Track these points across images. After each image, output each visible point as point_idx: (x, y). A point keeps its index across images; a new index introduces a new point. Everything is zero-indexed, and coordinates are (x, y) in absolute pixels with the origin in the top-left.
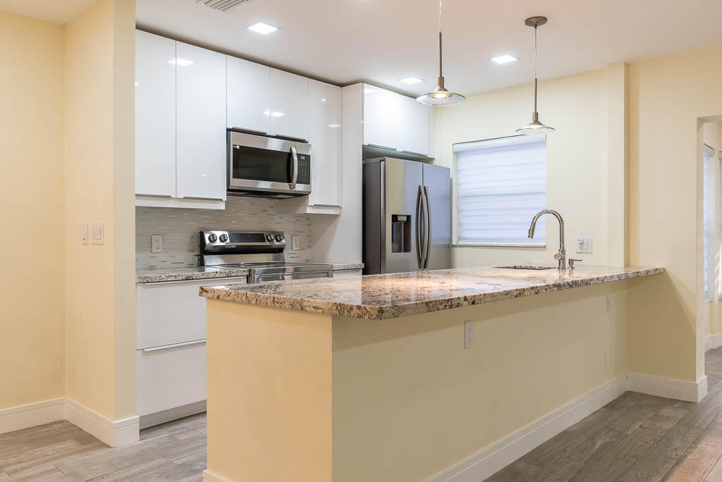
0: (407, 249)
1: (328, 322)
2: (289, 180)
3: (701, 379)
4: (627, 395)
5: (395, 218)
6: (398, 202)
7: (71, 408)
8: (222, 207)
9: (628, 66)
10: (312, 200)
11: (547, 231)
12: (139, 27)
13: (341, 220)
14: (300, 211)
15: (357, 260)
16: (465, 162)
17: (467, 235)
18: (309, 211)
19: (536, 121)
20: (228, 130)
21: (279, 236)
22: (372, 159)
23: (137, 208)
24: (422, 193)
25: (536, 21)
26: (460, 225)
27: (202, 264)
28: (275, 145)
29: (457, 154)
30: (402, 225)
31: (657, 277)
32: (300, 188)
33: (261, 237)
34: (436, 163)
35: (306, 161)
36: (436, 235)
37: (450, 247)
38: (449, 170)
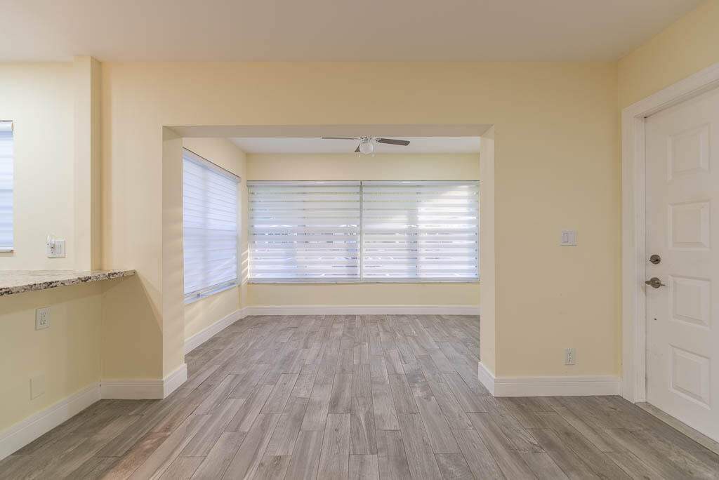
3: (174, 372)
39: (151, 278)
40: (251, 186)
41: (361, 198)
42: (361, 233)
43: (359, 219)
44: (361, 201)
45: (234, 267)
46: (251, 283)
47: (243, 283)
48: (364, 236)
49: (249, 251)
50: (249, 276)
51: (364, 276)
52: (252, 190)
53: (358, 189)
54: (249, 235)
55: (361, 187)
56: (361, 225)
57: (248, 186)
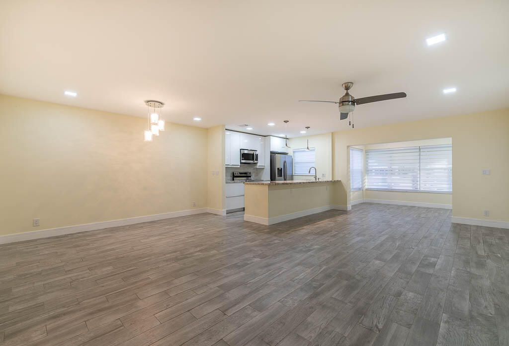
0: (281, 176)
1: (267, 186)
2: (253, 160)
3: (349, 206)
4: (332, 210)
5: (278, 169)
6: (279, 165)
7: (209, 210)
8: (239, 167)
9: (332, 133)
10: (258, 165)
11: (313, 172)
12: (226, 130)
13: (265, 170)
14: (255, 167)
15: (270, 179)
16: (296, 154)
17: (296, 173)
18: (258, 167)
19: (308, 149)
20: (241, 149)
21: (250, 173)
22: (273, 154)
23: (226, 168)
24: (285, 162)
25: (308, 128)
26: (295, 170)
27: (233, 180)
28: (252, 152)
29: (294, 152)
30: (280, 171)
31: (339, 182)
32: (255, 162)
33: (246, 173)
34: (289, 155)
35: (257, 155)
36: (288, 173)
37: (292, 176)
38: (292, 156)
39: (344, 181)
40: (367, 152)
41: (420, 158)
42: (420, 170)
43: (418, 164)
44: (420, 155)
45: (361, 183)
46: (367, 190)
47: (364, 190)
49: (366, 177)
50: (366, 187)
52: (367, 154)
53: (418, 150)
54: (367, 171)
55: (420, 149)
56: (420, 166)
57: (366, 152)
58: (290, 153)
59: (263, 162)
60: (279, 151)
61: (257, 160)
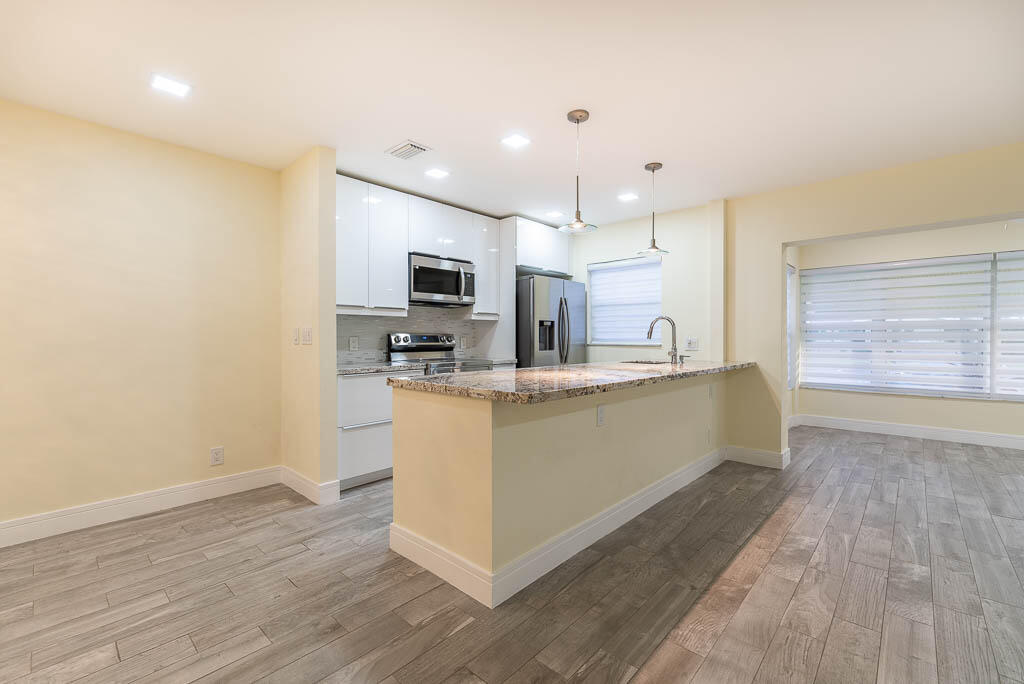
0: (551, 348)
1: (489, 405)
2: (458, 293)
3: (786, 450)
4: (727, 464)
5: (541, 323)
6: (544, 310)
7: (287, 474)
8: (405, 314)
9: (726, 202)
10: (476, 309)
11: (662, 332)
13: (498, 327)
14: (467, 317)
15: (512, 357)
16: (596, 278)
17: (598, 336)
18: (474, 317)
19: (654, 246)
20: (410, 254)
21: (449, 337)
22: (524, 277)
24: (563, 303)
25: (653, 167)
26: (593, 328)
27: (389, 359)
28: (446, 266)
29: (590, 272)
30: (547, 329)
31: (750, 369)
32: (466, 299)
33: (435, 338)
34: (573, 279)
35: (471, 278)
36: (574, 337)
37: (585, 346)
38: (584, 285)
39: (767, 367)
40: (804, 275)
41: (993, 290)
42: (992, 329)
43: (988, 309)
44: (993, 282)
48: (999, 332)
49: (800, 350)
50: (800, 380)
51: (998, 392)
52: (804, 281)
53: (988, 266)
54: (801, 333)
55: (994, 262)
56: (992, 317)
57: (801, 276)
58: (579, 275)
59: (493, 300)
60: (546, 269)
61: (473, 295)
